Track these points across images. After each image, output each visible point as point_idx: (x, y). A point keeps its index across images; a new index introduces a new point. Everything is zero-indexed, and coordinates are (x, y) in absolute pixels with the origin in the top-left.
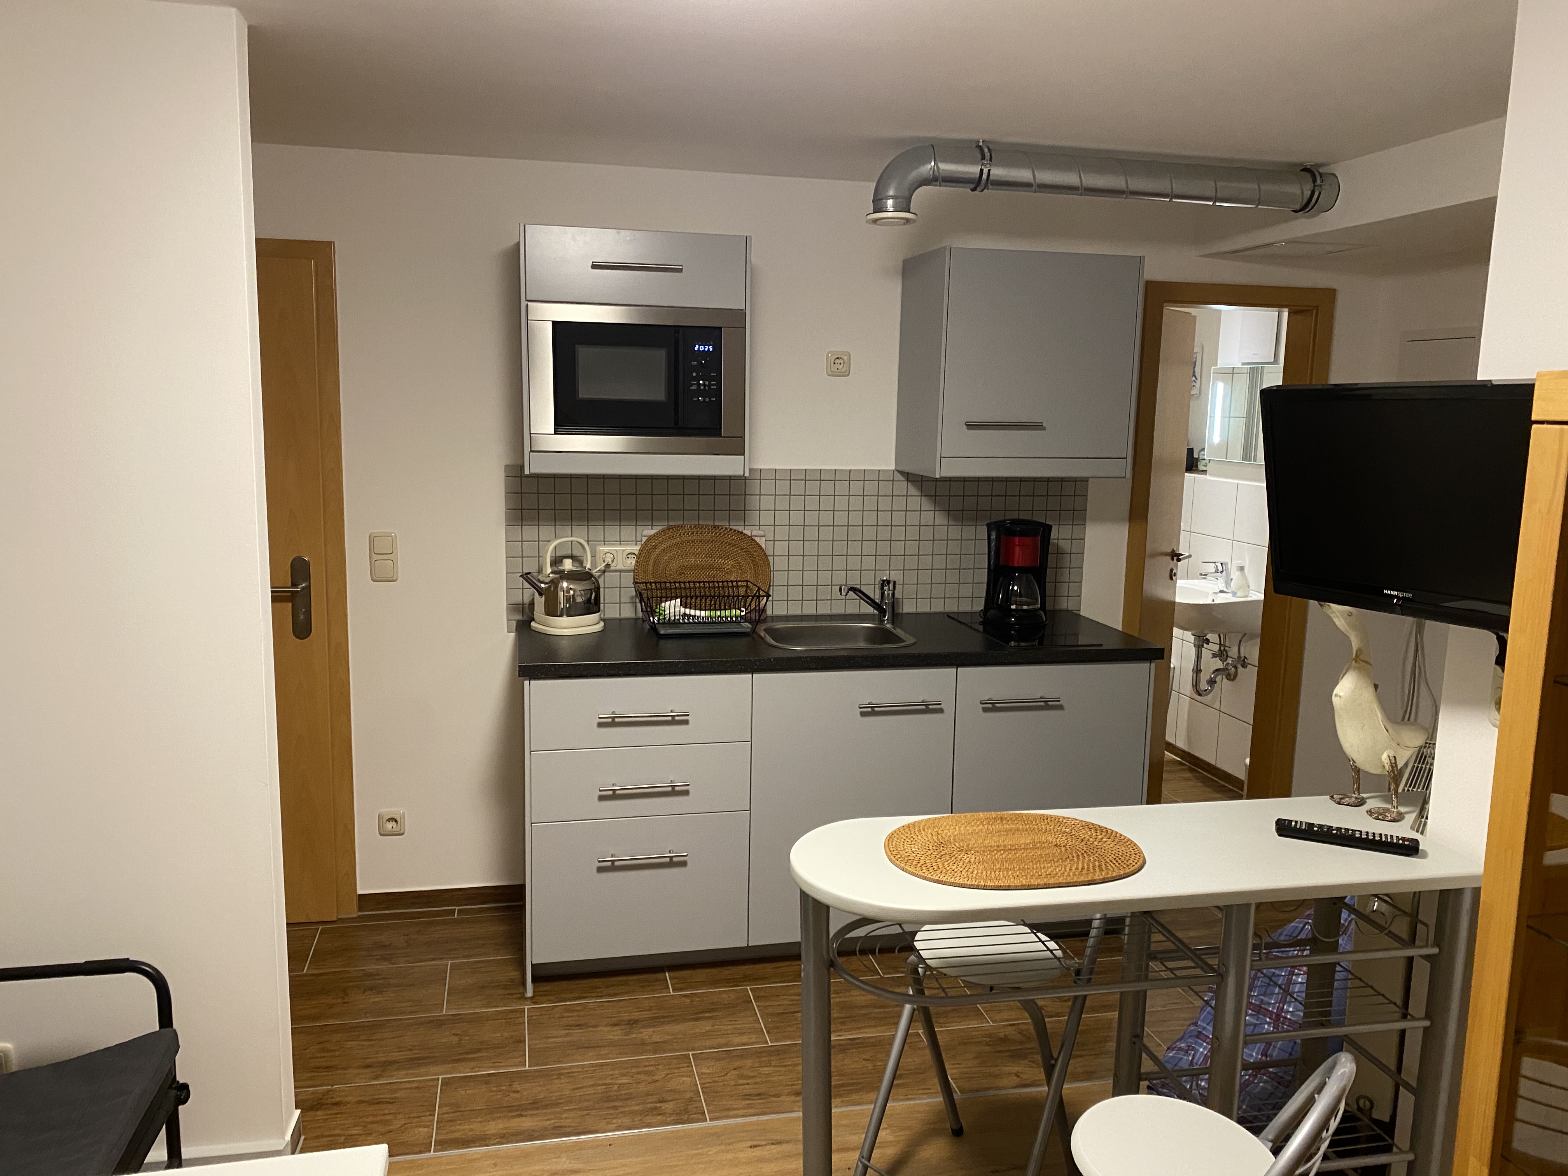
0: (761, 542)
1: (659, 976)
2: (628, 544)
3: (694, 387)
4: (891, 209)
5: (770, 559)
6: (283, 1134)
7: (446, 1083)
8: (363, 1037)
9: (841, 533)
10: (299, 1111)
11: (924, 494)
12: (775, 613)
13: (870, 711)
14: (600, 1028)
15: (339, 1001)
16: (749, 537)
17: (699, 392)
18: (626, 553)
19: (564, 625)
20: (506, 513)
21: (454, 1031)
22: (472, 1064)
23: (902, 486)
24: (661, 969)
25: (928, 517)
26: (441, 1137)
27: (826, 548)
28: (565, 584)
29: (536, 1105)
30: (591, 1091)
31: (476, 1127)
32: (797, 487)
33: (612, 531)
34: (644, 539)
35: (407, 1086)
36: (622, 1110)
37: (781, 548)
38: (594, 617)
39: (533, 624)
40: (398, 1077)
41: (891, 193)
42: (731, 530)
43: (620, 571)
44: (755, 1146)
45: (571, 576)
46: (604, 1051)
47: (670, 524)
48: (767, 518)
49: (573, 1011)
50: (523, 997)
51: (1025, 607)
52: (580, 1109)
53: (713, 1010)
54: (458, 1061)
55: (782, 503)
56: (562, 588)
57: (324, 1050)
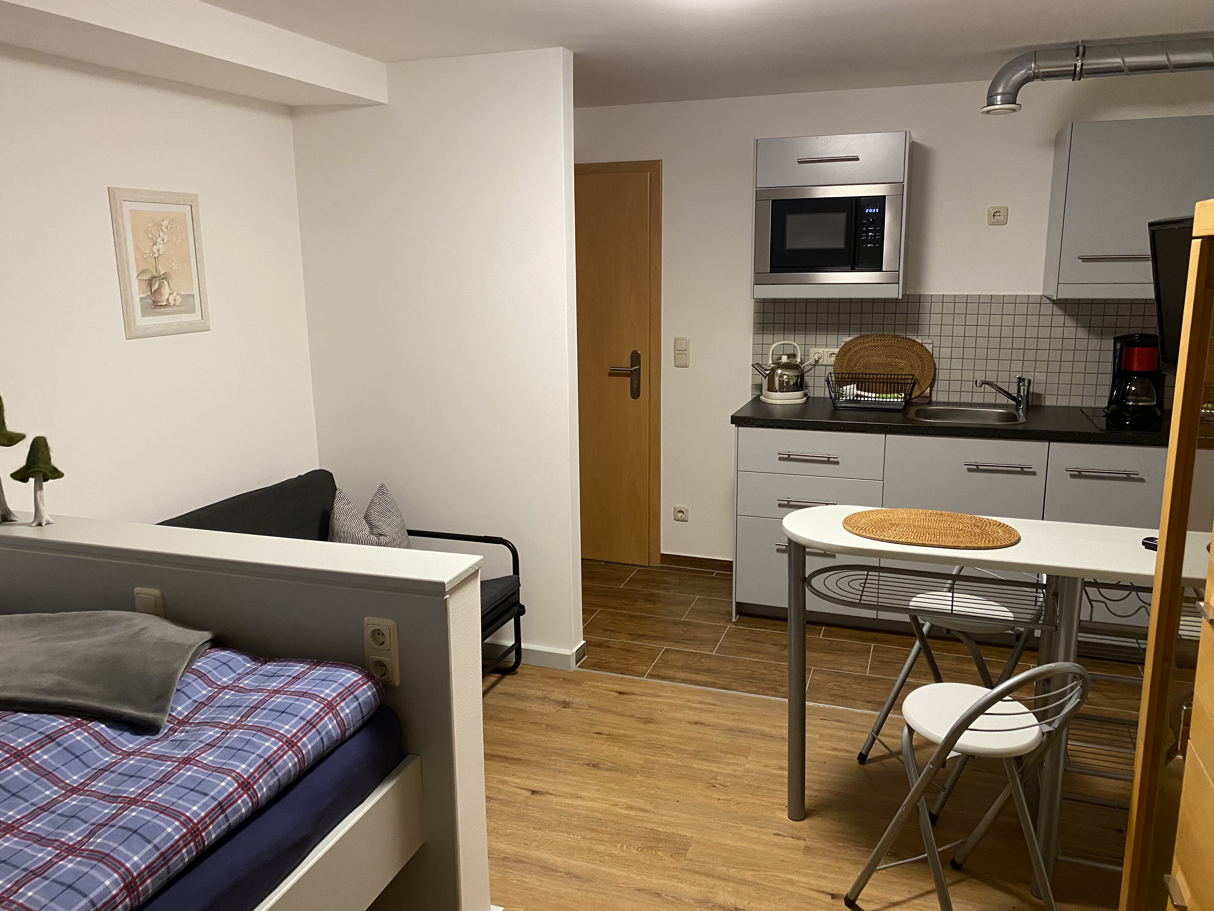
0: (929, 348)
1: (818, 627)
2: (832, 348)
3: (864, 238)
4: (999, 103)
5: (936, 361)
6: (572, 649)
7: (667, 651)
8: (635, 622)
9: (994, 343)
10: (584, 642)
11: (1067, 313)
12: (939, 400)
13: (976, 469)
14: (765, 645)
15: (632, 603)
16: (920, 344)
17: (867, 241)
18: (830, 353)
19: (778, 398)
20: (754, 326)
21: (683, 629)
22: (684, 645)
23: (1048, 308)
24: (822, 624)
25: (1070, 332)
26: (652, 673)
27: (981, 354)
28: (779, 371)
29: (708, 671)
30: (742, 672)
31: (671, 673)
32: (960, 308)
33: (821, 338)
34: (843, 344)
35: (646, 647)
36: (755, 684)
37: (945, 352)
38: (799, 394)
39: (761, 397)
40: (644, 643)
41: (1000, 91)
42: (906, 338)
43: (826, 365)
44: (824, 719)
45: (785, 366)
46: (762, 656)
47: (862, 334)
48: (935, 330)
49: (755, 634)
50: (730, 620)
51: (1140, 404)
52: (731, 678)
53: (842, 651)
54: (678, 642)
55: (948, 320)
56: (777, 373)
57: (614, 623)
